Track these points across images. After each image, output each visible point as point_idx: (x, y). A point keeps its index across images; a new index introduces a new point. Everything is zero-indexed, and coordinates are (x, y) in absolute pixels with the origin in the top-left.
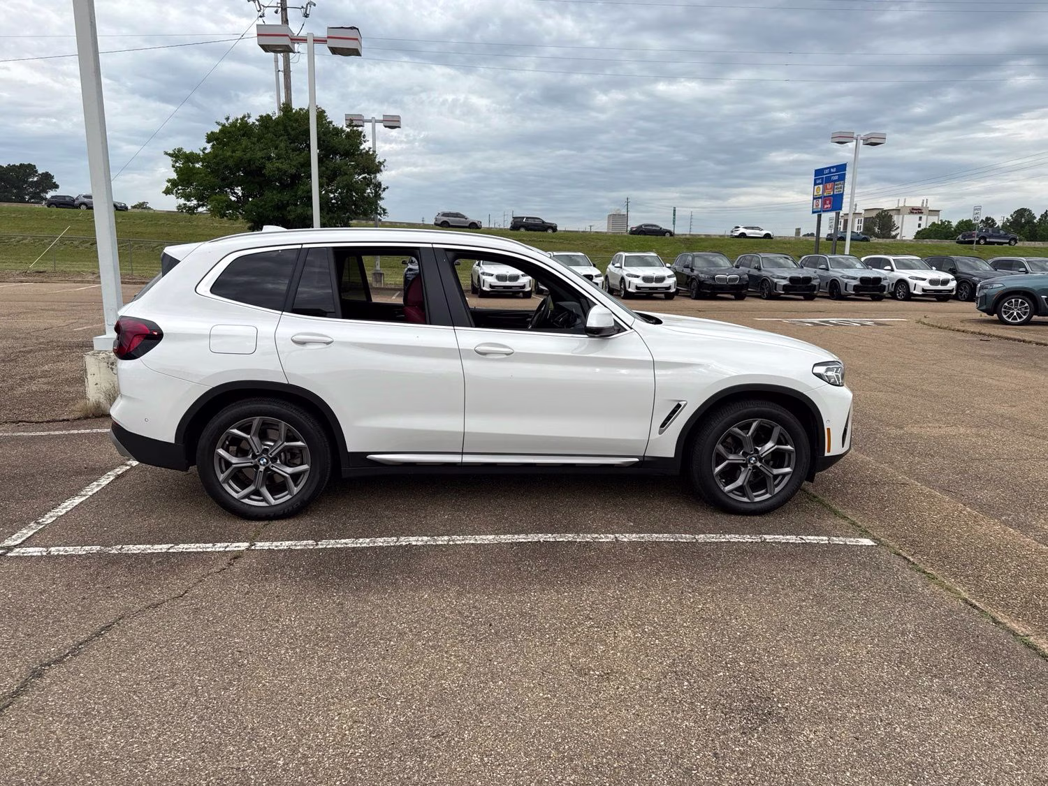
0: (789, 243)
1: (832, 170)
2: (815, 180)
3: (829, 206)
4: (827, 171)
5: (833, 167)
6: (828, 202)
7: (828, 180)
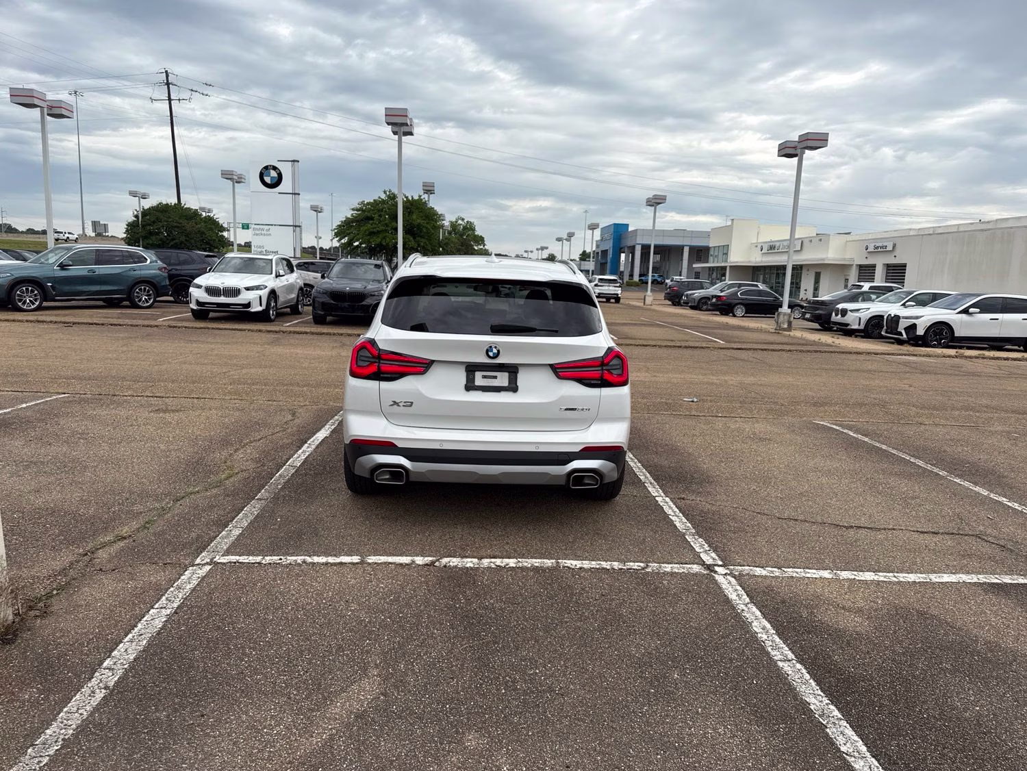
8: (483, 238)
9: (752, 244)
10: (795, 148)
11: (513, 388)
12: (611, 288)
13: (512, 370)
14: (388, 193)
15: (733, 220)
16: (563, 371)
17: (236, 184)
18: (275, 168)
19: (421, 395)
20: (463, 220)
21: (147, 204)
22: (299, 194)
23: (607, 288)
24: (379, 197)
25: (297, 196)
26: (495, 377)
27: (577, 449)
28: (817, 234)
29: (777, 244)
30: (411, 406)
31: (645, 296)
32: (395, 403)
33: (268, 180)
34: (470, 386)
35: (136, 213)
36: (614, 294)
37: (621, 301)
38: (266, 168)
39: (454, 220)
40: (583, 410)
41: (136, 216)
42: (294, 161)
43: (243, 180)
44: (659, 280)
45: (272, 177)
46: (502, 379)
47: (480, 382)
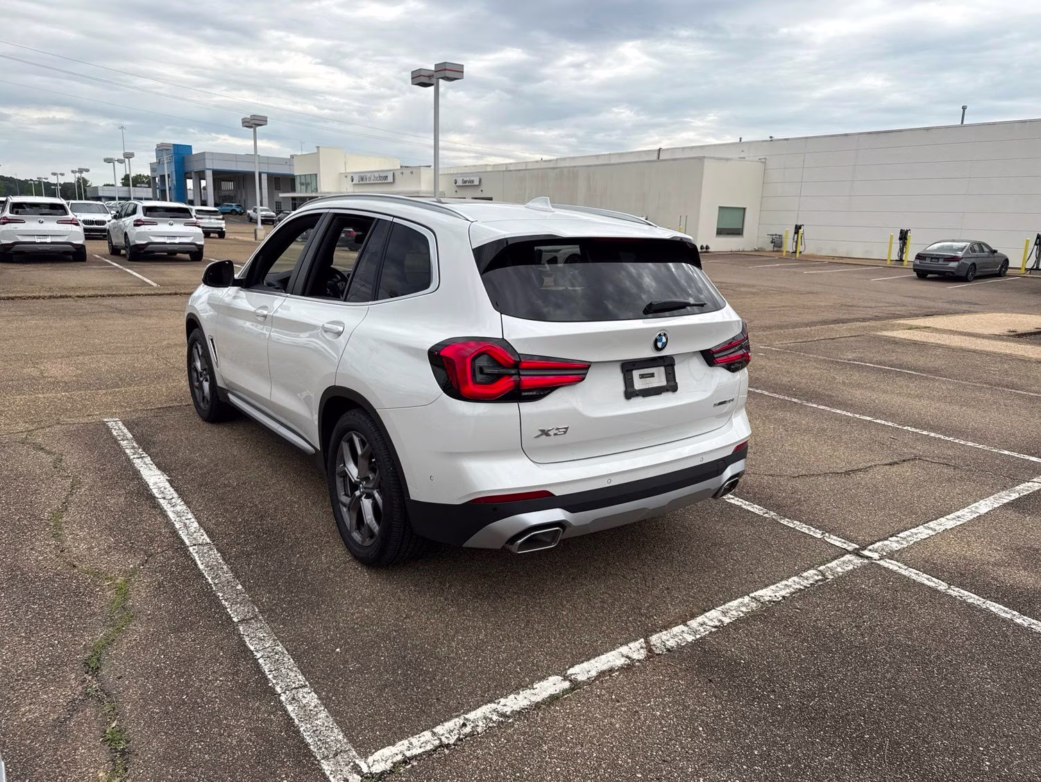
9: (341, 174)
10: (430, 77)
11: (672, 387)
12: (212, 221)
15: (318, 147)
19: (575, 413)
23: (207, 221)
26: (652, 375)
27: (729, 452)
28: (401, 167)
29: (369, 175)
30: (565, 432)
31: (255, 230)
32: (545, 433)
34: (630, 393)
36: (218, 228)
37: (227, 235)
40: (729, 401)
44: (238, 210)
46: (659, 379)
47: (639, 384)
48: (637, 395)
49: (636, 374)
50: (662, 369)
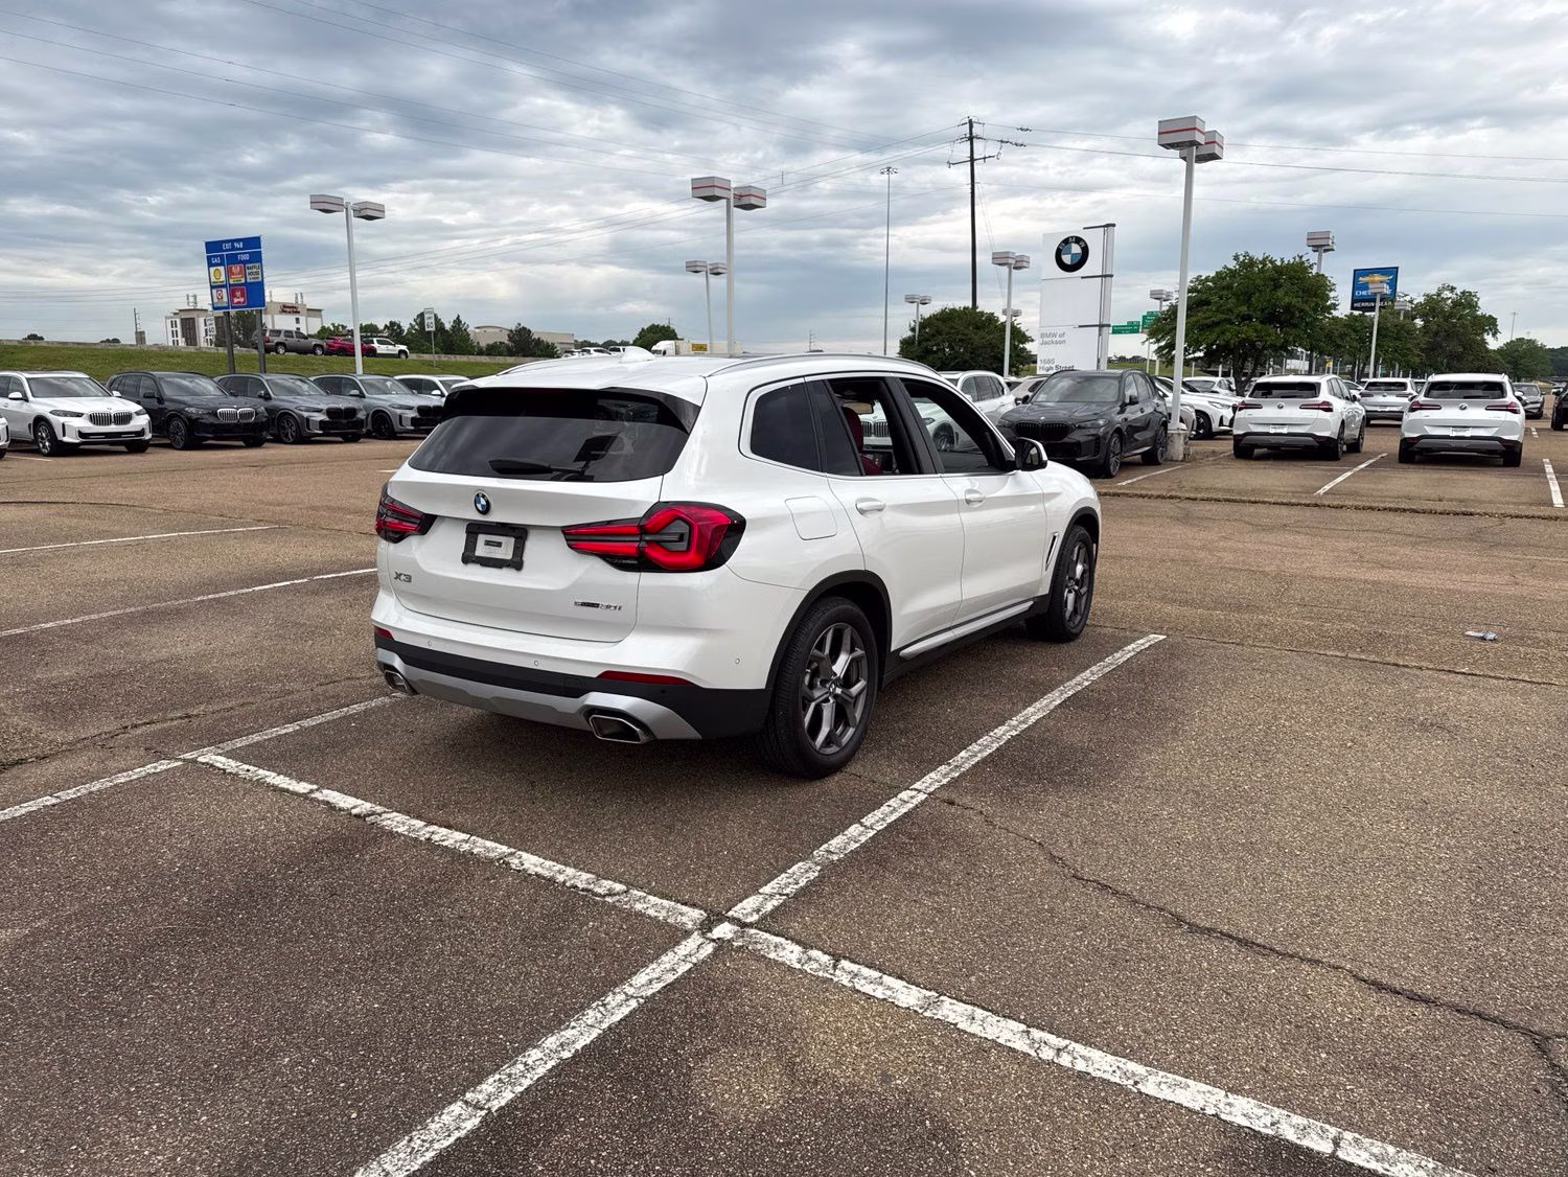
0: (179, 356)
1: (236, 245)
2: (209, 258)
3: (242, 300)
4: (228, 246)
5: (238, 240)
6: (238, 294)
7: (233, 260)
8: (1495, 319)
11: (516, 564)
13: (519, 533)
14: (1241, 258)
16: (585, 539)
17: (1014, 271)
18: (1078, 240)
19: (417, 565)
20: (1452, 289)
21: (927, 311)
22: (1111, 276)
24: (1225, 267)
25: (1108, 279)
26: (499, 545)
27: (594, 673)
30: (410, 581)
32: (398, 576)
33: (1067, 259)
34: (469, 558)
35: (913, 324)
38: (1066, 241)
39: (1434, 292)
40: (608, 607)
41: (913, 330)
42: (1108, 226)
43: (1025, 264)
45: (1073, 255)
46: (506, 551)
47: (481, 550)
48: (473, 562)
49: (482, 538)
50: (513, 540)
